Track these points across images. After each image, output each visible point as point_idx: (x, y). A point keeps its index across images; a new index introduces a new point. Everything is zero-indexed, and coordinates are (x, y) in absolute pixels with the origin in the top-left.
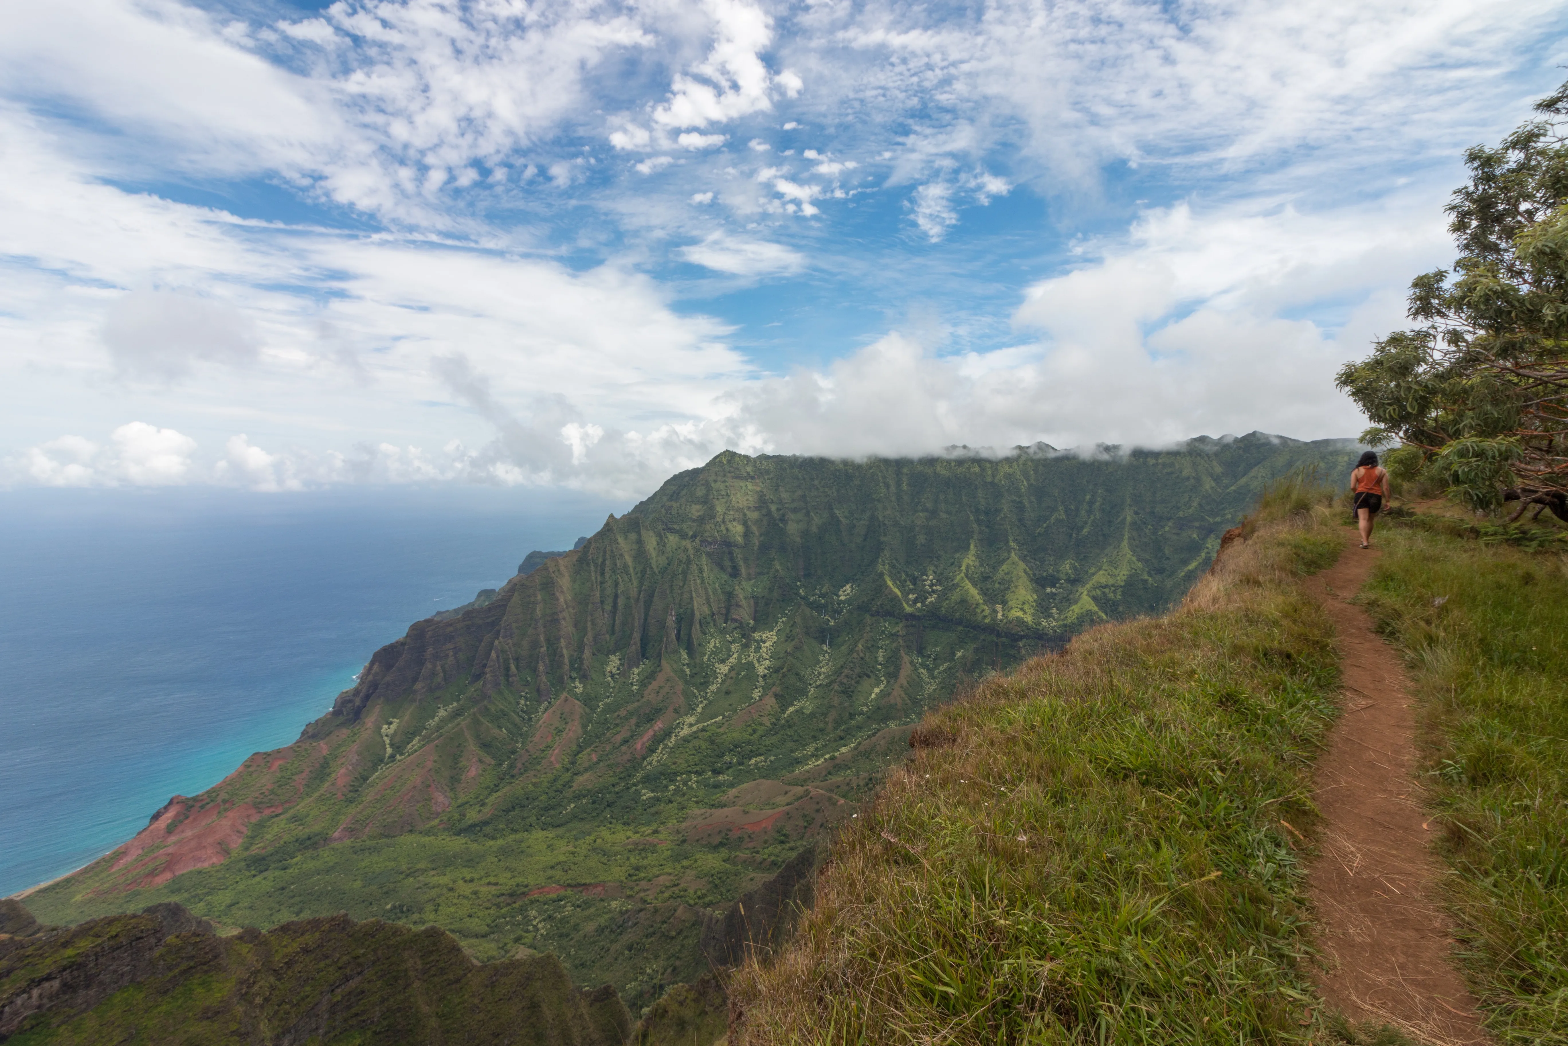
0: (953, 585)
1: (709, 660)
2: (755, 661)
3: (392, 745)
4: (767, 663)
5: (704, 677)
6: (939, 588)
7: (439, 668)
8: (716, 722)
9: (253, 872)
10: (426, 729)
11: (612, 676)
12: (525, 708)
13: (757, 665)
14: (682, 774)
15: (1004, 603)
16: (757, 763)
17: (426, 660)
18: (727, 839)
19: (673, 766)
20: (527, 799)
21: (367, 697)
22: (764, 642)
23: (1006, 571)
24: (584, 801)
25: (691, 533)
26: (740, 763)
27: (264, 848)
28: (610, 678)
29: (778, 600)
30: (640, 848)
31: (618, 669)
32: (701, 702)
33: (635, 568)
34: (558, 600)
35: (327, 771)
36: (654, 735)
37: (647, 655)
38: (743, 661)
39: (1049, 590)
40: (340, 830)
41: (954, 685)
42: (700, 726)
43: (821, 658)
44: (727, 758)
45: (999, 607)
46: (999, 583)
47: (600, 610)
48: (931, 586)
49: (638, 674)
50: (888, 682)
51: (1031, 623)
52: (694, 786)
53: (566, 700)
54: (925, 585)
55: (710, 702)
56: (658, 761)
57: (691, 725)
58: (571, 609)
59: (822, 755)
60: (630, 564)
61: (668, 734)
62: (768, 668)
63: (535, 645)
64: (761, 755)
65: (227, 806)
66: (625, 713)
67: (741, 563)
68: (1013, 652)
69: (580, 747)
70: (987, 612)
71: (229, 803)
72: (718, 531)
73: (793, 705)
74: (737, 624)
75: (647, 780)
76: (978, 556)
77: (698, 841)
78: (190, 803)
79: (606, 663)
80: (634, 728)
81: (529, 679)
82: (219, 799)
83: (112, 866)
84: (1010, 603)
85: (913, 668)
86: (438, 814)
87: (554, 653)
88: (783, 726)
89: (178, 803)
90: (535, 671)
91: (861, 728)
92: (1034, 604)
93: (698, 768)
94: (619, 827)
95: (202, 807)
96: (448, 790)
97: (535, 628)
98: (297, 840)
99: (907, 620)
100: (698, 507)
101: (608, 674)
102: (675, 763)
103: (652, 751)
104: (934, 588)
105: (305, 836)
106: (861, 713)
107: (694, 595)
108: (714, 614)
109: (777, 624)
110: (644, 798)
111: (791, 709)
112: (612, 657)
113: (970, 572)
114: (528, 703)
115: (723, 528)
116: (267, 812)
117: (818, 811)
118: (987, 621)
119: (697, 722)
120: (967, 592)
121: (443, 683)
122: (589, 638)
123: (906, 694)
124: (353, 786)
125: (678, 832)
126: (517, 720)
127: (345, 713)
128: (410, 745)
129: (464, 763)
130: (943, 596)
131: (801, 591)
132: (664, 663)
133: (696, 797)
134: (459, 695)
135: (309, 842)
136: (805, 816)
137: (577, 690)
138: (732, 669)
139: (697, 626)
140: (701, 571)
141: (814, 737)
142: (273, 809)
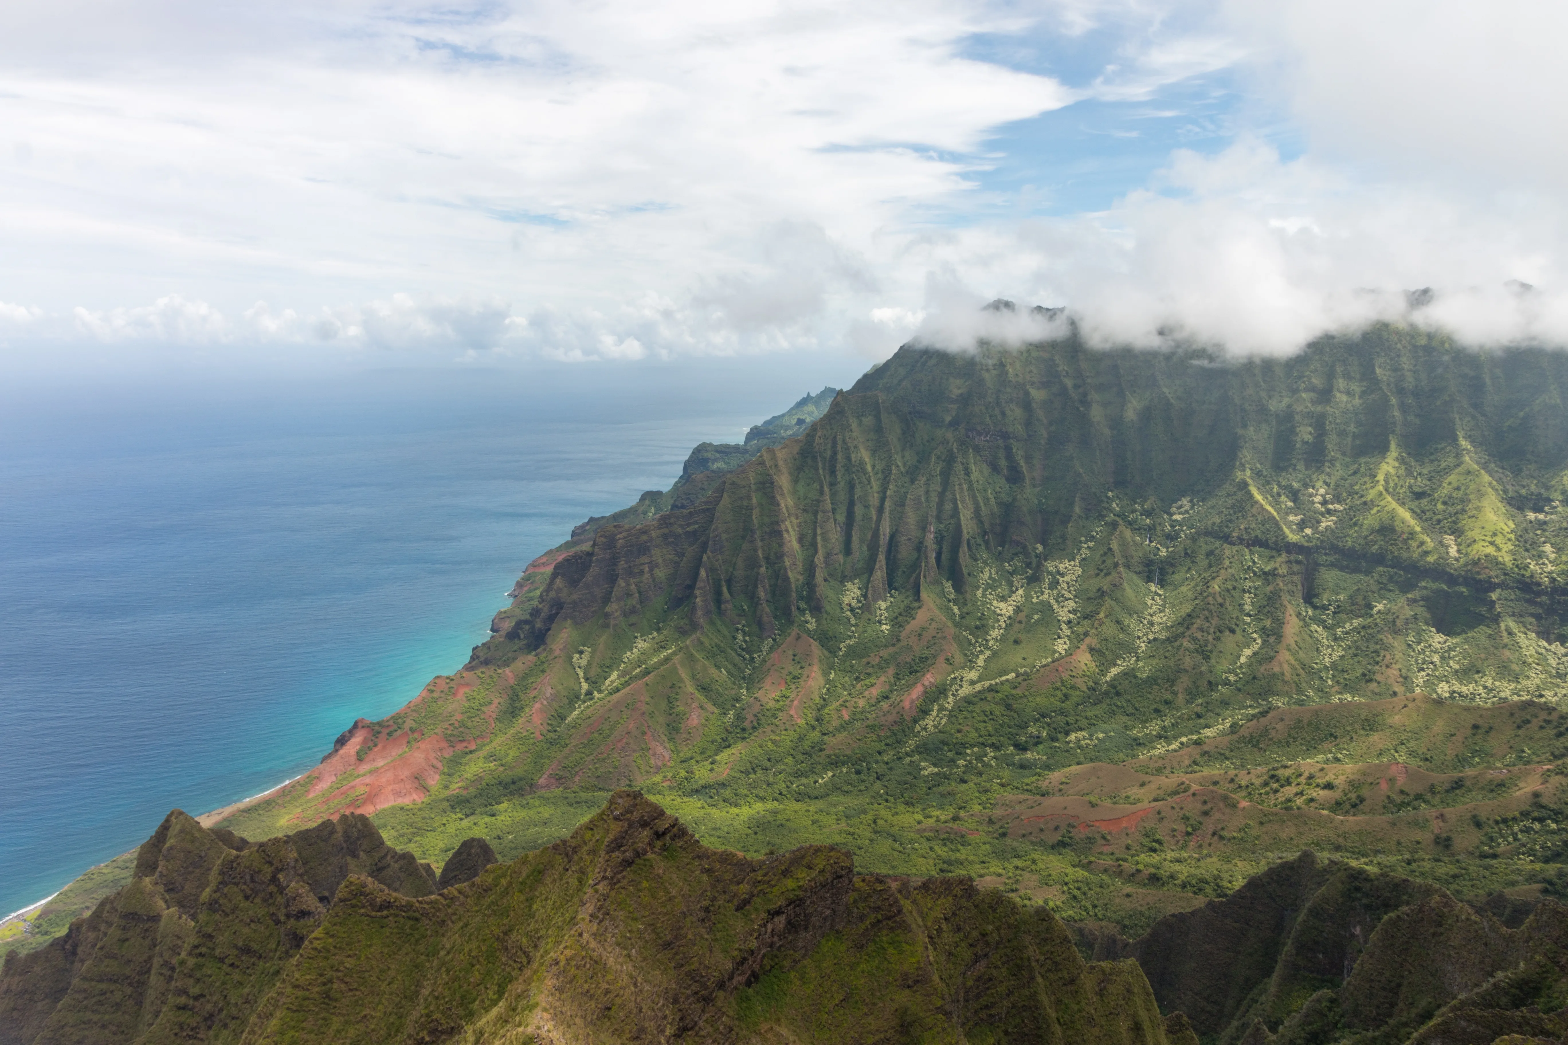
0: (1365, 503)
1: (984, 595)
2: (1052, 601)
3: (587, 680)
4: (1071, 604)
5: (980, 619)
6: (1338, 507)
7: (633, 587)
8: (1007, 680)
9: (460, 815)
10: (624, 662)
11: (852, 610)
12: (745, 646)
13: (1055, 606)
14: (972, 746)
15: (1457, 532)
16: (1078, 740)
17: (617, 576)
18: (1070, 838)
19: (959, 735)
20: (769, 760)
21: (551, 618)
22: (1062, 575)
23: (1455, 484)
24: (845, 770)
25: (948, 419)
26: (1053, 739)
27: (466, 788)
28: (848, 613)
29: (1080, 517)
30: (942, 837)
31: (859, 601)
32: (981, 652)
33: (874, 466)
34: (778, 505)
35: (517, 704)
36: (925, 692)
37: (896, 585)
38: (1035, 600)
39: (1531, 516)
40: (546, 776)
41: (1376, 652)
42: (987, 684)
43: (1149, 602)
44: (1032, 730)
45: (1449, 540)
46: (1444, 503)
47: (832, 520)
48: (1324, 503)
49: (887, 609)
50: (1265, 642)
51: (1509, 565)
52: (993, 763)
53: (798, 638)
54: (1313, 503)
55: (995, 654)
56: (935, 727)
57: (972, 683)
58: (793, 519)
59: (1175, 738)
60: (867, 460)
61: (942, 691)
62: (1074, 611)
63: (752, 564)
64: (1081, 729)
65: (416, 735)
66: (877, 660)
67: (1022, 462)
68: (1483, 610)
69: (824, 700)
70: (1430, 544)
71: (416, 733)
72: (991, 416)
73: (1115, 665)
74: (1019, 549)
75: (924, 749)
76: (1401, 460)
77: (1024, 836)
78: (376, 728)
79: (842, 592)
80: (892, 680)
81: (745, 607)
82: (407, 726)
83: (307, 792)
84: (1470, 534)
85: (1301, 623)
86: (659, 769)
87: (779, 577)
88: (1106, 693)
89: (363, 727)
90: (752, 598)
91: (1227, 704)
92: (1512, 536)
93: (994, 740)
94: (902, 808)
95: (389, 734)
96: (666, 740)
97: (752, 542)
98: (500, 783)
99: (1289, 552)
100: (959, 382)
101: (846, 608)
102: (959, 731)
103: (925, 712)
104: (1330, 507)
105: (509, 780)
106: (1227, 683)
107: (960, 506)
108: (985, 533)
109: (1079, 550)
110: (926, 773)
111: (1114, 671)
112: (849, 585)
113: (1392, 484)
114: (747, 638)
115: (997, 411)
116: (460, 747)
117: (1206, 813)
118: (1431, 559)
119: (980, 679)
120: (1393, 516)
121: (638, 606)
122: (819, 559)
123: (1296, 660)
124: (551, 725)
125: (991, 822)
126: (737, 659)
127: (522, 636)
128: (608, 682)
129: (682, 708)
130: (1349, 519)
131: (1114, 505)
132: (924, 595)
133: (998, 777)
134: (658, 623)
135: (513, 787)
136: (1186, 818)
137: (809, 626)
138: (1018, 610)
139: (964, 548)
140: (967, 472)
141: (1157, 711)
142: (465, 744)
